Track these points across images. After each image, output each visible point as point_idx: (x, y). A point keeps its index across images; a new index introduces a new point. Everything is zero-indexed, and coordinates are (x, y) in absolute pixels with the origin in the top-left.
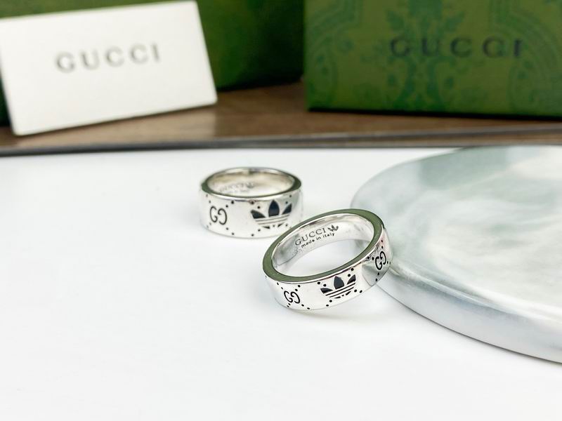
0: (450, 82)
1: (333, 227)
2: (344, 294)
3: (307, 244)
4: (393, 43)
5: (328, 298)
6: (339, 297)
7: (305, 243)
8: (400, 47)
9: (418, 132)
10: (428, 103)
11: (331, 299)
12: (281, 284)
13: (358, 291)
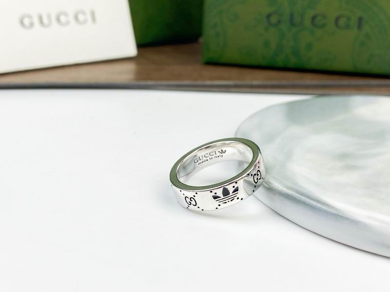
0: (309, 47)
1: (222, 151)
2: (230, 200)
3: (203, 162)
4: (269, 16)
5: (218, 203)
6: (226, 203)
7: (201, 161)
8: (274, 19)
9: (284, 82)
10: (293, 62)
11: (220, 203)
12: (183, 192)
13: (240, 199)
